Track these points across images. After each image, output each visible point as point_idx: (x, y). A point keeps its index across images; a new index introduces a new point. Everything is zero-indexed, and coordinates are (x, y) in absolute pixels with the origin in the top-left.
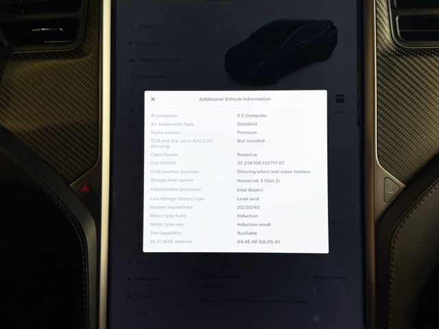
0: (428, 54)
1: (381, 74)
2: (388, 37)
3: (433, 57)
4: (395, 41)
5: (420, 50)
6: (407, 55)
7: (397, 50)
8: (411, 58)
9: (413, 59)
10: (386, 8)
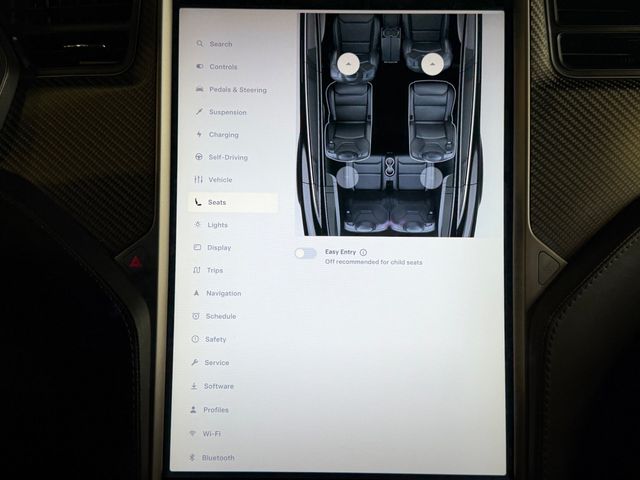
0: (599, 87)
1: (536, 112)
2: (547, 63)
3: (606, 90)
4: (556, 67)
5: (590, 81)
6: (571, 88)
7: (558, 80)
8: (578, 92)
9: (580, 94)
10: (545, 23)
